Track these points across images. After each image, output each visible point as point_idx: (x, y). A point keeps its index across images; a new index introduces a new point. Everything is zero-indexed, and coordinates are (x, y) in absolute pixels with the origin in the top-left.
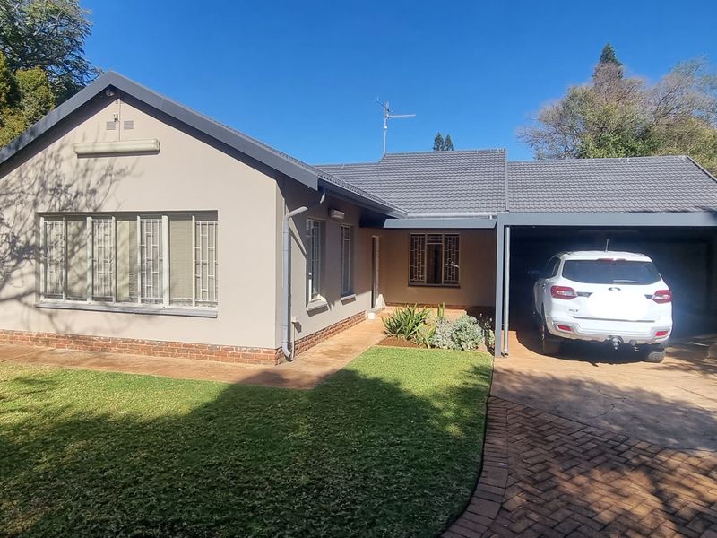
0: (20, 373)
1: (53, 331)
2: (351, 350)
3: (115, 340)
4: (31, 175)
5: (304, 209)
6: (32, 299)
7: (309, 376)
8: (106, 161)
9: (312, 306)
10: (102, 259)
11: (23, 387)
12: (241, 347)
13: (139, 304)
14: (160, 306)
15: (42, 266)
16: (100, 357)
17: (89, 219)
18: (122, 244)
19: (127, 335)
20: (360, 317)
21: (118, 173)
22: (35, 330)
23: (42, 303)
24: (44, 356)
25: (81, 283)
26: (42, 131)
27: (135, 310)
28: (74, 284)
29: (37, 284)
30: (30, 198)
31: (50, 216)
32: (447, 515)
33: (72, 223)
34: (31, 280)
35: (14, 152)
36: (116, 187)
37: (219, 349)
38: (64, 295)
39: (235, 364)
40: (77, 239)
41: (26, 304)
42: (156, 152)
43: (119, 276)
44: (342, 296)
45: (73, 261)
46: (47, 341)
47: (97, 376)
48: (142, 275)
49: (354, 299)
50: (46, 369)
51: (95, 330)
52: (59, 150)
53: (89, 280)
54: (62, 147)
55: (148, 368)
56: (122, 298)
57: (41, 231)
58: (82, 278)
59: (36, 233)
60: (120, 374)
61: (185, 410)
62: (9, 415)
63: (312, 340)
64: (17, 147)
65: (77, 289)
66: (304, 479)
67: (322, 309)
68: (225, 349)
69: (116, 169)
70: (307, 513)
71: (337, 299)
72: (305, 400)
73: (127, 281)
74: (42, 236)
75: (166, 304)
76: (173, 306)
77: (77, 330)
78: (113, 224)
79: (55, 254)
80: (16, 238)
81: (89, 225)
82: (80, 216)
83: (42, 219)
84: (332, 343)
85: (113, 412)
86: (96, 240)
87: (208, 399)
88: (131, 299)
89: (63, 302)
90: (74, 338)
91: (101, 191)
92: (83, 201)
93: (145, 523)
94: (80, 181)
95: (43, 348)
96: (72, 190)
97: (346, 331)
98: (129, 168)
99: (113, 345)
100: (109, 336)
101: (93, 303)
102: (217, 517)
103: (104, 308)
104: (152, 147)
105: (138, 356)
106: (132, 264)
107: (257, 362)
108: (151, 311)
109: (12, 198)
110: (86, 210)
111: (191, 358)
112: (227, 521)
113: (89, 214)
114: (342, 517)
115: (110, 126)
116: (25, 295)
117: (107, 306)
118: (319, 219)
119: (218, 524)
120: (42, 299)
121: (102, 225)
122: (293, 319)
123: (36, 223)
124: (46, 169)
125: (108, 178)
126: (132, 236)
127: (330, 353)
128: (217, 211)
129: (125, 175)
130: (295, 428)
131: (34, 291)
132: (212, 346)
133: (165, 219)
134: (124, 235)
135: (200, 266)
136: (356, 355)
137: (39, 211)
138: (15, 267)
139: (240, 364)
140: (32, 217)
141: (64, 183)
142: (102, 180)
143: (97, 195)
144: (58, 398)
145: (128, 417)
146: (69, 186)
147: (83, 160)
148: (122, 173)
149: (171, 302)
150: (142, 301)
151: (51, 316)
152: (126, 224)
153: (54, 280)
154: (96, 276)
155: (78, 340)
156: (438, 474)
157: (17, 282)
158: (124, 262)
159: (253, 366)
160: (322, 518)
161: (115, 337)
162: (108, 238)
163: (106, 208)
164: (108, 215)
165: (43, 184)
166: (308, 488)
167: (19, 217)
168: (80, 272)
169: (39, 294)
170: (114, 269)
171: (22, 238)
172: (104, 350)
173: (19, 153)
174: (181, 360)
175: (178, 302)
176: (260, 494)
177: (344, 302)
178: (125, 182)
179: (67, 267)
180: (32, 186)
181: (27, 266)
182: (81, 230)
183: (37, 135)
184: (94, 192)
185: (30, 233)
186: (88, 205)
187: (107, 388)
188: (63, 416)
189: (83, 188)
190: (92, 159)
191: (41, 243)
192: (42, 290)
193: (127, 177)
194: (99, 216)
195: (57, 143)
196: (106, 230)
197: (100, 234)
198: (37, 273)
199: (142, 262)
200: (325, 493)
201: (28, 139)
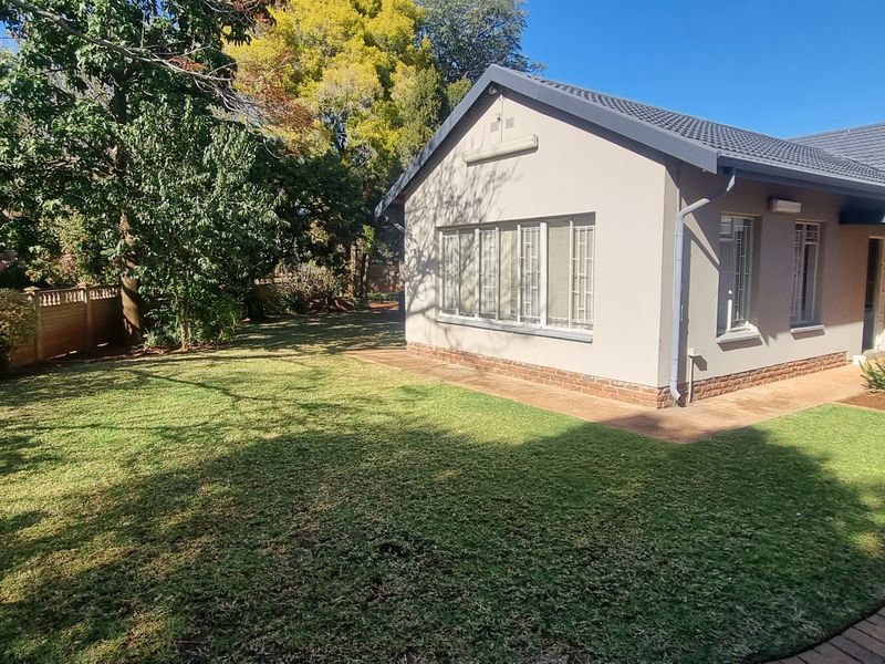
0: (407, 383)
1: (447, 347)
2: (788, 403)
3: (496, 360)
4: (432, 189)
5: (704, 201)
6: (432, 313)
7: (694, 428)
8: (489, 166)
9: (728, 336)
10: (487, 274)
11: (402, 395)
12: (617, 381)
13: (518, 323)
14: (537, 326)
15: (441, 280)
16: (482, 376)
17: (477, 231)
18: (506, 256)
19: (507, 356)
20: (835, 360)
21: (500, 178)
22: (434, 344)
23: (441, 317)
24: (436, 370)
25: (471, 298)
26: (437, 144)
27: (513, 329)
28: (466, 299)
29: (437, 299)
30: (432, 212)
31: (447, 230)
32: (752, 648)
33: (464, 236)
34: (432, 293)
35: (418, 168)
36: (498, 195)
37: (593, 380)
38: (457, 310)
39: (610, 400)
40: (468, 252)
41: (428, 318)
42: (534, 149)
43: (502, 292)
44: (792, 327)
45: (465, 274)
46: (444, 355)
47: (465, 393)
48: (522, 290)
49: (820, 333)
50: (428, 381)
51: (480, 348)
52: (452, 161)
53: (477, 296)
54: (455, 157)
55: (515, 393)
56: (505, 317)
57: (440, 245)
58: (472, 293)
59: (436, 248)
60: (485, 395)
61: (519, 441)
62: (376, 417)
63: (728, 383)
64: (420, 163)
65: (467, 304)
66: (583, 541)
67: (751, 342)
68: (603, 382)
69: (498, 174)
70: (559, 579)
71: (783, 330)
72: (662, 455)
73: (508, 297)
74: (441, 251)
75: (543, 324)
76: (549, 327)
77: (465, 347)
78: (497, 234)
79: (451, 268)
80: (421, 253)
81: (477, 237)
82: (468, 229)
83: (441, 233)
84: (762, 391)
85: (455, 429)
86: (483, 254)
87: (551, 434)
88: (513, 318)
89: (457, 317)
90: (464, 354)
91: (485, 201)
92: (470, 211)
93: (406, 536)
94: (468, 191)
95: (440, 362)
96: (462, 202)
97: (798, 377)
98: (510, 173)
99: (495, 365)
100: (491, 355)
101: (480, 319)
102: (466, 551)
103: (487, 326)
104: (532, 144)
105: (515, 379)
106: (514, 279)
107: (635, 401)
108: (527, 331)
109: (418, 214)
110: (473, 222)
111: (565, 387)
112: (473, 557)
113: (476, 226)
114: (598, 598)
115: (494, 127)
116: (428, 309)
117: (491, 323)
118: (750, 215)
119: (463, 557)
120: (441, 313)
121: (488, 236)
122: (690, 352)
123: (436, 238)
124: (443, 181)
125: (492, 184)
126: (513, 247)
127: (747, 405)
128: (594, 213)
129: (506, 180)
130: (621, 484)
131: (434, 306)
132: (587, 376)
133: (543, 225)
134: (507, 247)
135: (577, 281)
136: (789, 412)
137: (438, 225)
138: (421, 281)
139: (615, 402)
140: (432, 232)
141: (456, 195)
142: (486, 188)
143: (483, 204)
144: (422, 408)
145: (463, 436)
146: (459, 197)
147: (472, 168)
148: (503, 177)
149: (548, 322)
150: (522, 320)
151: (446, 330)
152: (508, 234)
153: (450, 295)
154: (483, 290)
155: (467, 357)
156: (779, 592)
157: (422, 296)
158: (506, 276)
159: (629, 406)
160: (572, 590)
161: (496, 356)
162: (492, 250)
163: (490, 219)
164: (491, 226)
165: (440, 198)
166: (580, 551)
167: (424, 233)
168: (470, 287)
169: (438, 309)
170: (497, 284)
171: (426, 253)
172: (486, 370)
173: (422, 168)
174: (554, 389)
175: (557, 322)
176: (523, 542)
177: (797, 336)
178: (507, 187)
179: (461, 283)
180: (432, 201)
181: (430, 281)
182: (472, 242)
183: (434, 148)
184: (480, 201)
185: (431, 247)
186: (475, 216)
187: (466, 406)
188: (413, 425)
189: (471, 200)
190: (479, 166)
191: (440, 257)
192: (441, 305)
193: (508, 183)
194: (486, 227)
195: (451, 154)
196: (491, 241)
197: (486, 246)
198: (436, 289)
199: (522, 276)
200: (596, 564)
201: (428, 153)
